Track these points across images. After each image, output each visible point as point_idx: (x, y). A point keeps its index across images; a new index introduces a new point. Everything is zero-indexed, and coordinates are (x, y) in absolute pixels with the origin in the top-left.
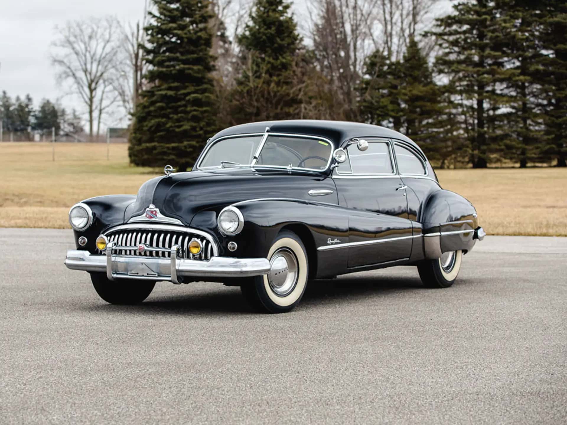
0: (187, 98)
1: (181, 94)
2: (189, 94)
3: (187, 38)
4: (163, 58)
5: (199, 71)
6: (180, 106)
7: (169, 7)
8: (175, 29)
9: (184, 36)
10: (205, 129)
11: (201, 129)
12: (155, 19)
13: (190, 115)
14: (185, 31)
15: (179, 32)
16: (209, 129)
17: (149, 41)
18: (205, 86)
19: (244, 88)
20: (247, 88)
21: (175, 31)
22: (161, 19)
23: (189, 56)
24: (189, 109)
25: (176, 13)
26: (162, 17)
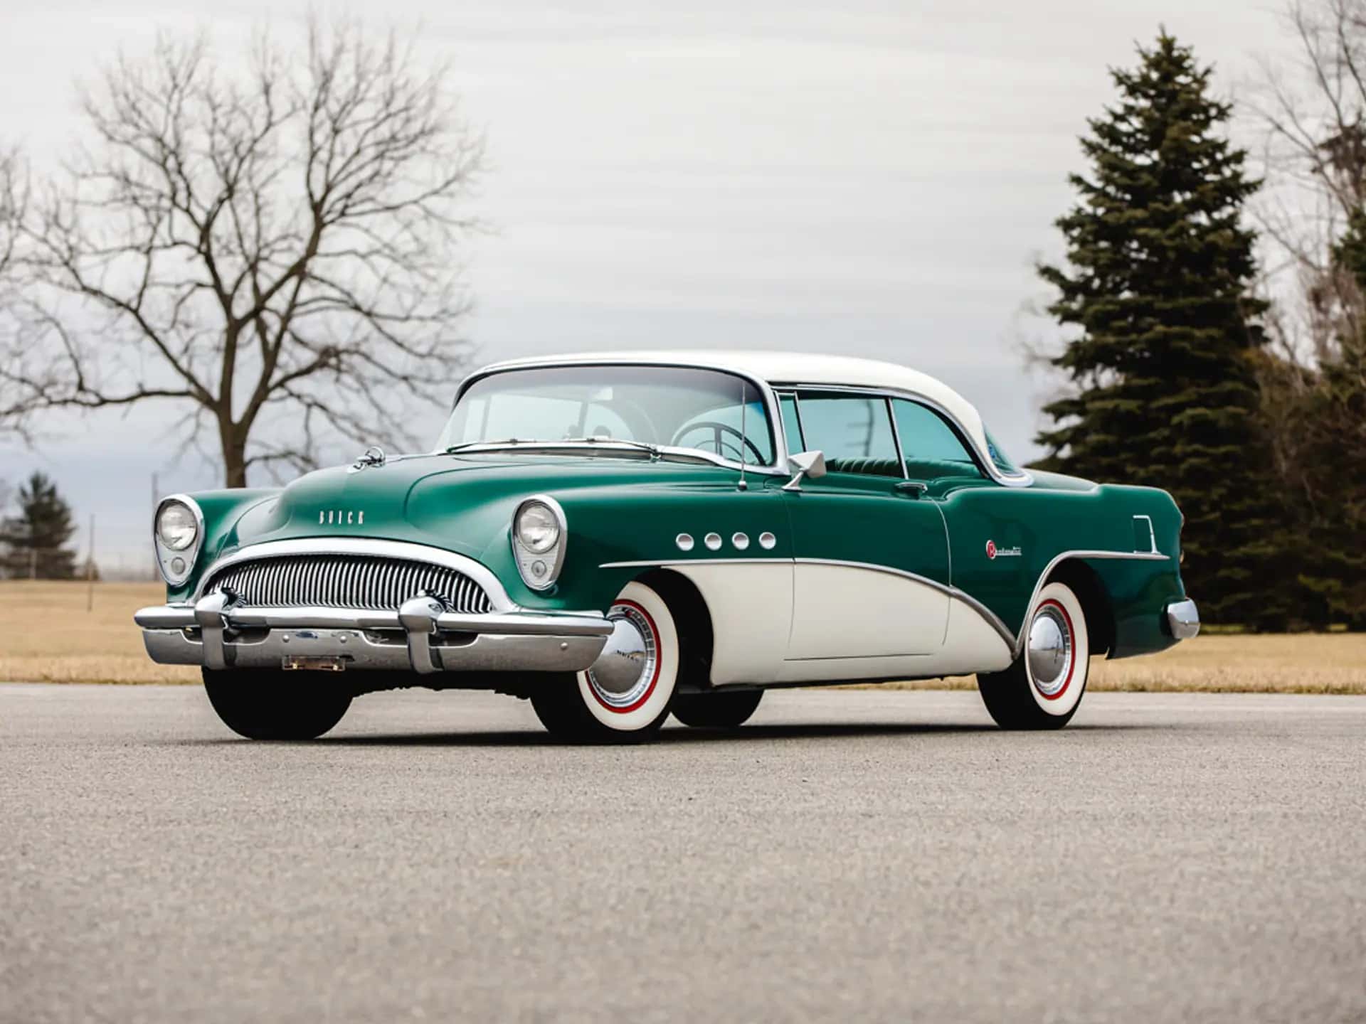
0: (1176, 420)
1: (1160, 409)
2: (1179, 408)
3: (1176, 249)
4: (1110, 307)
5: (1210, 343)
6: (1154, 443)
7: (1131, 163)
8: (1142, 223)
9: (1167, 243)
10: (1224, 506)
11: (1215, 506)
12: (1091, 196)
13: (1184, 466)
14: (1171, 231)
15: (1154, 232)
16: (1236, 507)
17: (1074, 258)
18: (1229, 385)
19: (1342, 390)
20: (1351, 391)
21: (1142, 231)
22: (1106, 195)
23: (1182, 302)
24: (1178, 449)
25: (1146, 177)
26: (1111, 190)
